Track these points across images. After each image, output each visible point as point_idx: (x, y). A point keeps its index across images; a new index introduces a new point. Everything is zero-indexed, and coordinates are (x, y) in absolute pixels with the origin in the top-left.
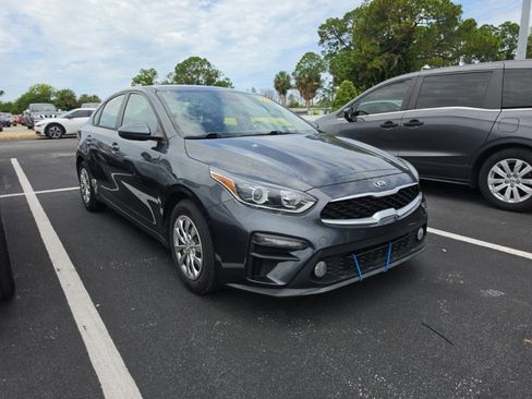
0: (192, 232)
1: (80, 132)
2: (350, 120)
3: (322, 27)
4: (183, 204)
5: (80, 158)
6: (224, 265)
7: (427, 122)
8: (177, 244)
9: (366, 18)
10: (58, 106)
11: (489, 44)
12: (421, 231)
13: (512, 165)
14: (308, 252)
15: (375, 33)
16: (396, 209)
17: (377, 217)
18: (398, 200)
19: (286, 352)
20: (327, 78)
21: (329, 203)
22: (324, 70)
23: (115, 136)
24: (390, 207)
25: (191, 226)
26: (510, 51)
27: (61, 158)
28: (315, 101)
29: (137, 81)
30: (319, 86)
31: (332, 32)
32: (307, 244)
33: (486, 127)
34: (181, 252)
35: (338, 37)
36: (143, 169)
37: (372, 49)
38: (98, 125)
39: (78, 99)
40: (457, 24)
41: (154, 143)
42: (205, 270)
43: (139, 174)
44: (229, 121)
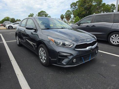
0: (44, 52)
1: (16, 28)
2: (79, 25)
3: (71, 4)
4: (41, 45)
5: (16, 34)
6: (51, 59)
7: (96, 26)
8: (40, 54)
9: (81, 3)
10: (11, 22)
11: (108, 9)
12: (97, 51)
13: (116, 36)
14: (72, 57)
15: (83, 6)
16: (92, 46)
17: (88, 48)
18: (92, 44)
19: (67, 80)
20: (72, 16)
21: (77, 45)
22: (72, 14)
23: (25, 29)
24: (90, 46)
25: (43, 50)
26: (113, 10)
27: (12, 34)
28: (70, 21)
29: (29, 16)
30: (70, 18)
31: (73, 6)
32: (71, 55)
33: (110, 27)
34: (41, 56)
35: (75, 7)
36: (31, 36)
37: (82, 9)
38: (20, 26)
39: (16, 20)
40: (101, 4)
41: (34, 31)
42: (47, 61)
43: (30, 38)
44: (51, 25)
